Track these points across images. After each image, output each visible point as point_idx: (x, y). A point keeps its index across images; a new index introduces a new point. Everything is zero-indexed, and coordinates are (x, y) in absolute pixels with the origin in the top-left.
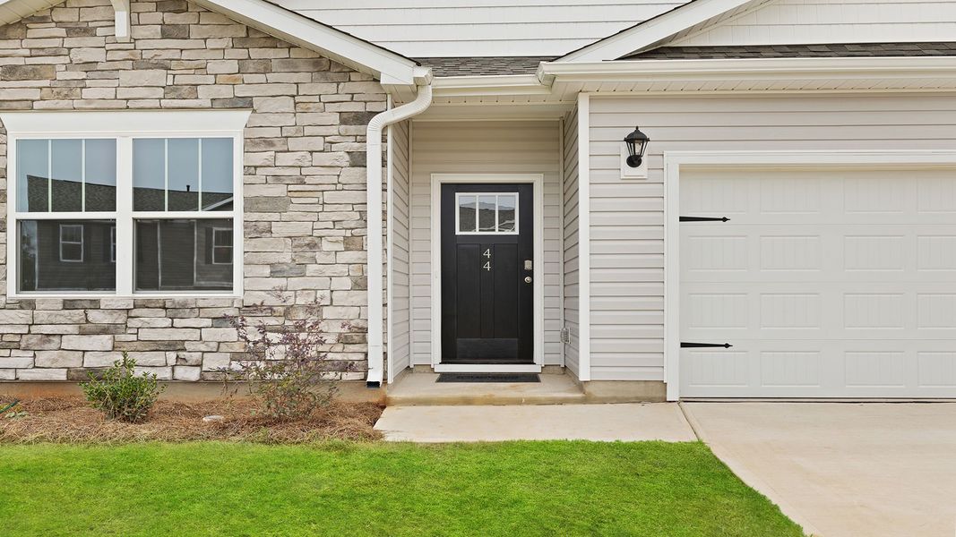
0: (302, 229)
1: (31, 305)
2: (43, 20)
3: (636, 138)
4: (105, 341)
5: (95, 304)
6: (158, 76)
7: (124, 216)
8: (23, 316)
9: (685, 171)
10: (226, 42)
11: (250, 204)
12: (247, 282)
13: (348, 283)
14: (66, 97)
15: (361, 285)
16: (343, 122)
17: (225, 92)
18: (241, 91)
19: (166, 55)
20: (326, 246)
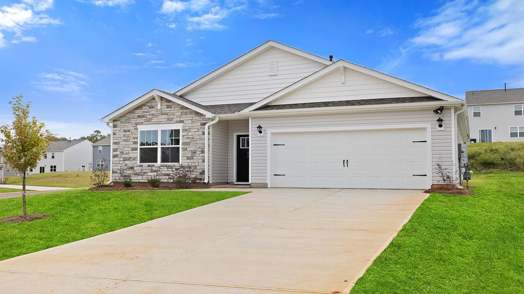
0: (192, 149)
1: (142, 166)
2: (145, 105)
3: (260, 127)
4: (155, 173)
5: (153, 166)
6: (166, 116)
7: (159, 147)
8: (140, 168)
9: (273, 134)
10: (179, 109)
11: (183, 144)
12: (182, 160)
13: (202, 160)
14: (149, 121)
15: (204, 161)
16: (201, 125)
17: (178, 119)
18: (182, 119)
19: (167, 112)
20: (197, 153)
